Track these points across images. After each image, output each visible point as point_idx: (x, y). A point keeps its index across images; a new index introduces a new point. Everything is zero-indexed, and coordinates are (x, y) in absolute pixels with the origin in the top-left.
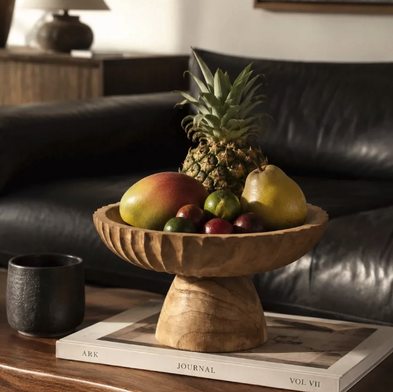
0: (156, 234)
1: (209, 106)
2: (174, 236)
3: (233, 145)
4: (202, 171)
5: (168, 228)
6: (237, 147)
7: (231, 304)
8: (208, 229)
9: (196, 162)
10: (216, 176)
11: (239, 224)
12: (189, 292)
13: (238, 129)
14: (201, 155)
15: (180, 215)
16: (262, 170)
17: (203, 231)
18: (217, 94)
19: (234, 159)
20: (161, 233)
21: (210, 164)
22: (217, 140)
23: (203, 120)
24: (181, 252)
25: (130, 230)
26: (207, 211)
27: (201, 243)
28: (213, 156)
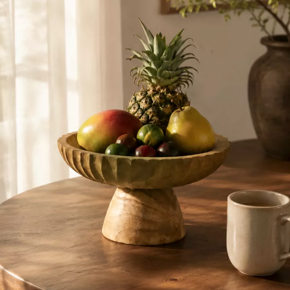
0: (98, 156)
1: (149, 60)
2: (111, 158)
3: (165, 90)
4: (141, 109)
5: (108, 151)
6: (168, 91)
7: (155, 209)
8: (137, 153)
9: (137, 102)
10: (151, 113)
11: (161, 150)
12: (125, 199)
13: (170, 78)
14: (141, 97)
15: (119, 142)
16: (182, 110)
17: (134, 155)
18: (156, 52)
19: (164, 100)
20: (103, 155)
21: (146, 104)
22: (154, 86)
23: (144, 71)
24: (116, 170)
25: (80, 152)
26: (138, 139)
27: (130, 163)
28: (150, 98)
